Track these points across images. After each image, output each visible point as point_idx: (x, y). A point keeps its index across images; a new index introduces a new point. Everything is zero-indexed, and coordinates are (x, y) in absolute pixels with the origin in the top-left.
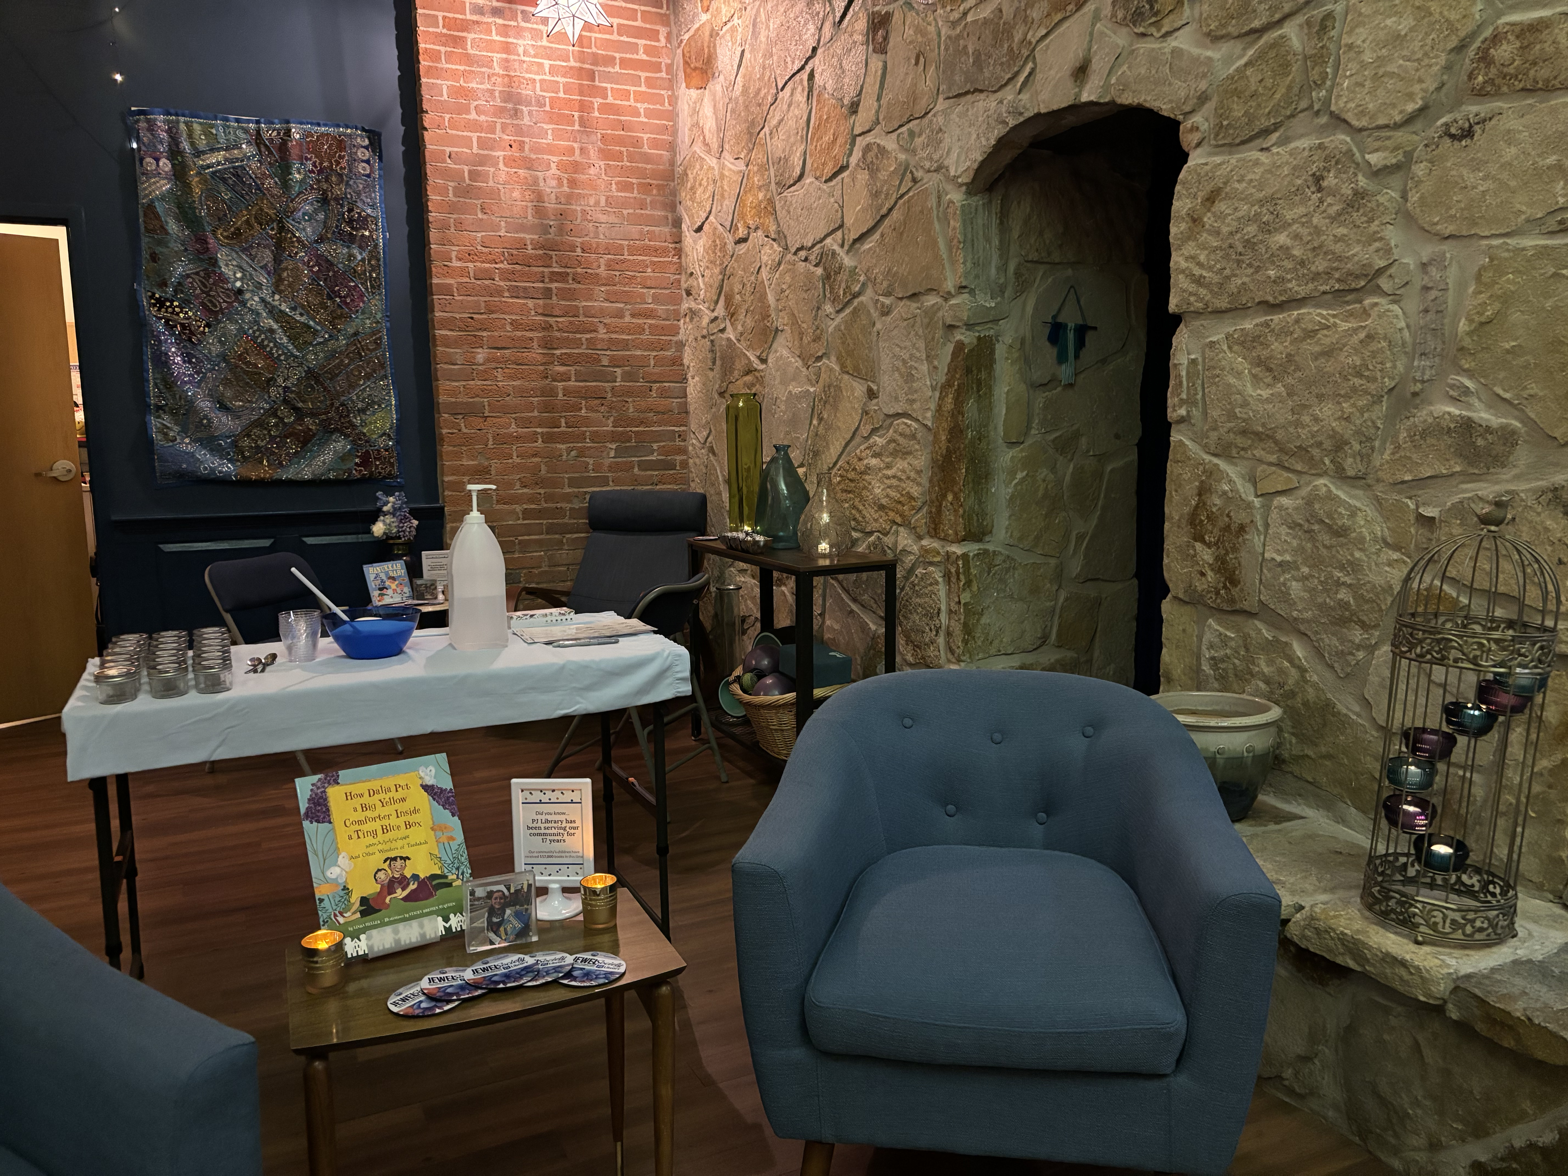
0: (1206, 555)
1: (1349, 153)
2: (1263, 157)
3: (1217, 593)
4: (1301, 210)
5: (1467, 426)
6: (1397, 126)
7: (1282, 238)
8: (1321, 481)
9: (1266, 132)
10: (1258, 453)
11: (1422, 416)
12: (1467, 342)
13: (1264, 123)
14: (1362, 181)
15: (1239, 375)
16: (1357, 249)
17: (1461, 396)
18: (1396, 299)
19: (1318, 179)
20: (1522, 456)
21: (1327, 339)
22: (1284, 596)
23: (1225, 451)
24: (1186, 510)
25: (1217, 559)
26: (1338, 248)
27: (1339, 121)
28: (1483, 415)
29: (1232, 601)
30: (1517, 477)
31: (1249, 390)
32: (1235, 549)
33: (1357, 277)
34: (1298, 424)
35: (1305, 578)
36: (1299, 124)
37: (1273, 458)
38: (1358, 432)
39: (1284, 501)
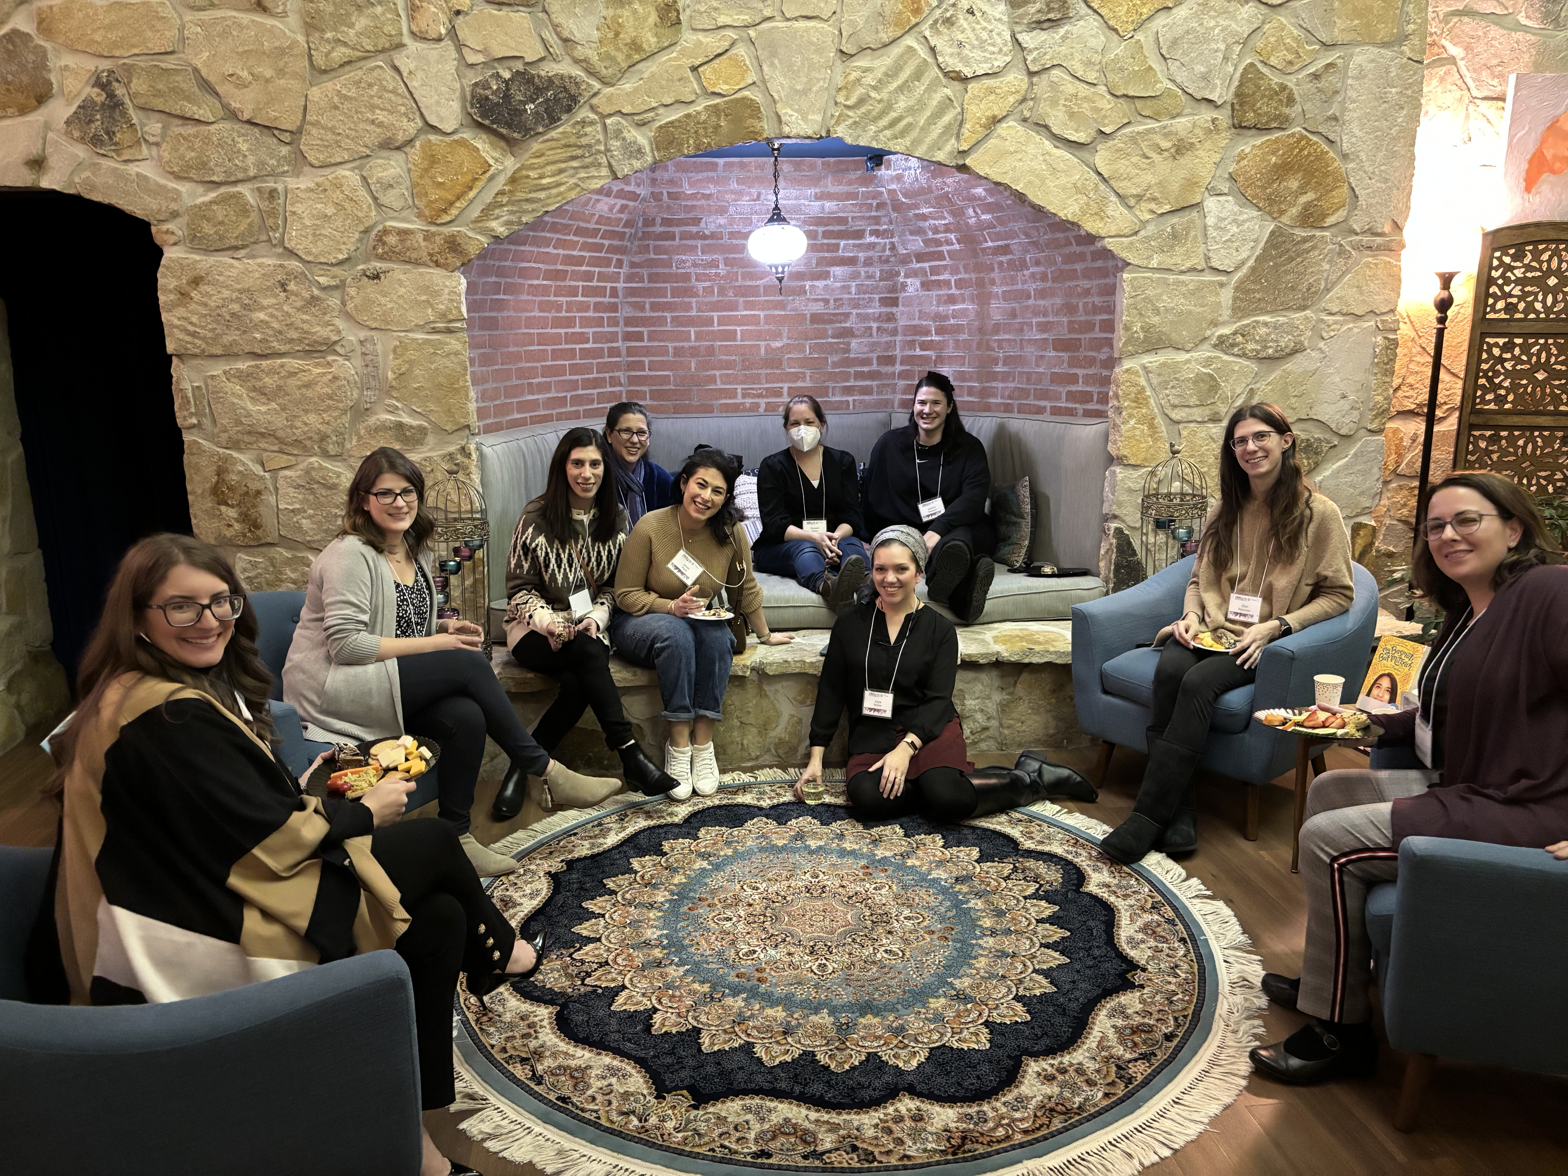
0: (231, 513)
1: (303, 273)
2: (235, 263)
3: (245, 536)
4: (273, 301)
5: (400, 426)
6: (332, 265)
7: (262, 316)
8: (313, 459)
9: (236, 248)
10: (263, 445)
11: (372, 421)
12: (394, 383)
13: (234, 242)
14: (316, 292)
15: (240, 397)
16: (318, 329)
17: (393, 410)
18: (347, 358)
19: (283, 286)
20: (431, 439)
21: (305, 378)
22: (299, 528)
23: (235, 445)
24: (208, 485)
25: (240, 514)
26: (306, 327)
27: (291, 253)
28: (407, 419)
29: (259, 539)
30: (430, 450)
31: (249, 406)
32: (254, 506)
33: (321, 344)
34: (292, 427)
35: (310, 517)
36: (261, 248)
37: (276, 448)
38: (335, 431)
39: (287, 473)
